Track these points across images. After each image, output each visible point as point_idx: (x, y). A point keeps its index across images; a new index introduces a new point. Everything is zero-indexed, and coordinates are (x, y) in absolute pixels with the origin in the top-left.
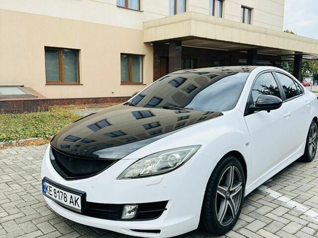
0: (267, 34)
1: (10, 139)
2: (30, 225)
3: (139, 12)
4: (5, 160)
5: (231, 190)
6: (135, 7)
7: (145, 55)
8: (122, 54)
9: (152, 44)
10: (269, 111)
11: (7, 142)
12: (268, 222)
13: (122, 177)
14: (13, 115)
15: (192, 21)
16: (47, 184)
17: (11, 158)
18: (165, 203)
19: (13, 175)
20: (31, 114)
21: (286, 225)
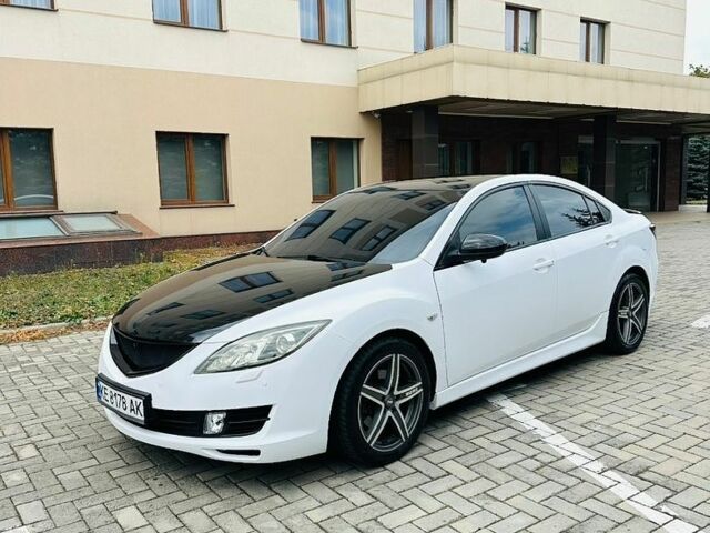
0: (632, 81)
1: (78, 316)
2: (82, 451)
3: (349, 50)
4: (63, 355)
5: (396, 393)
6: (341, 39)
7: (362, 139)
8: (314, 140)
9: (377, 116)
10: (484, 262)
11: (72, 322)
12: (469, 450)
13: (202, 369)
14: (95, 271)
15: (455, 64)
16: (101, 384)
17: (76, 350)
18: (268, 408)
19: (73, 378)
20: (128, 269)
21: (496, 455)
